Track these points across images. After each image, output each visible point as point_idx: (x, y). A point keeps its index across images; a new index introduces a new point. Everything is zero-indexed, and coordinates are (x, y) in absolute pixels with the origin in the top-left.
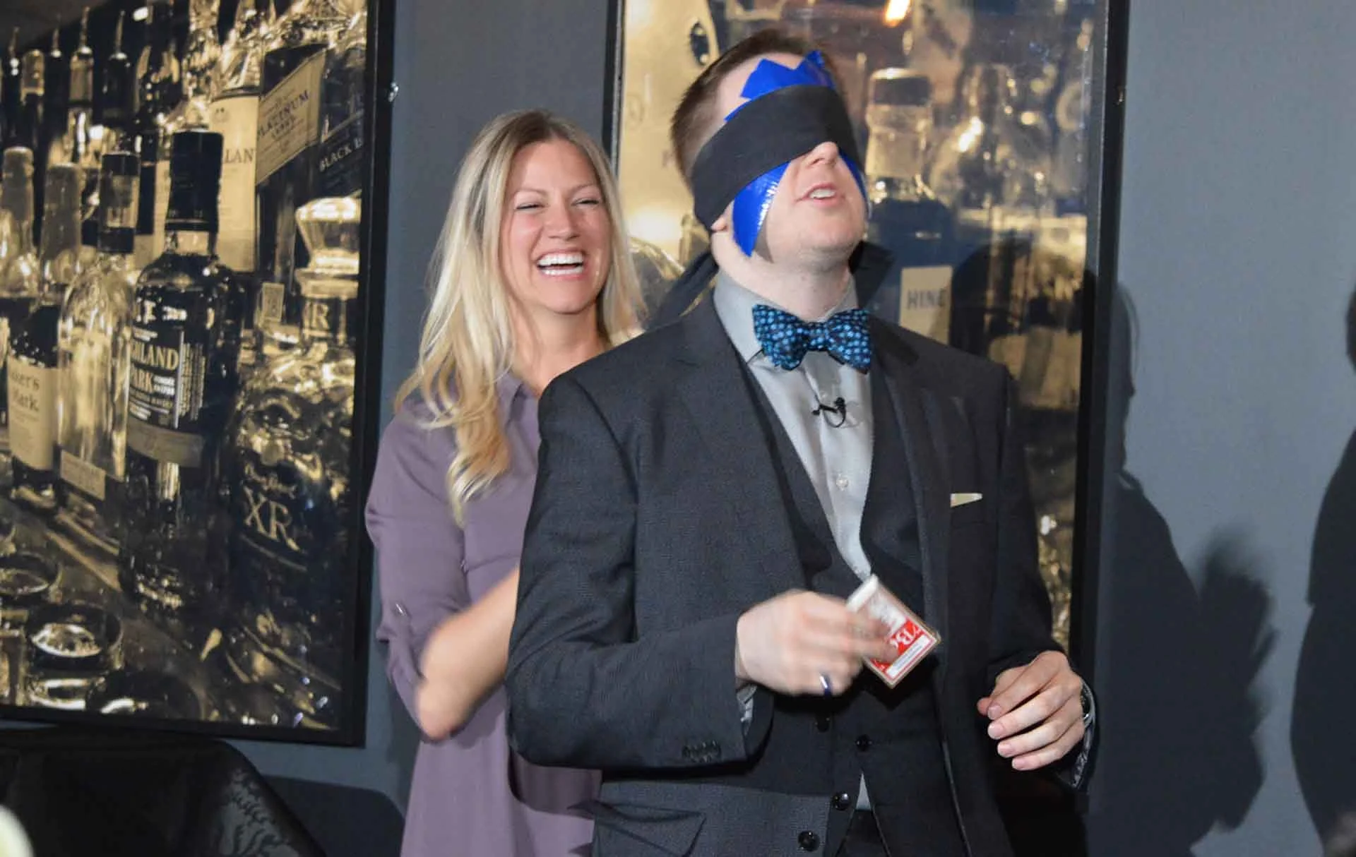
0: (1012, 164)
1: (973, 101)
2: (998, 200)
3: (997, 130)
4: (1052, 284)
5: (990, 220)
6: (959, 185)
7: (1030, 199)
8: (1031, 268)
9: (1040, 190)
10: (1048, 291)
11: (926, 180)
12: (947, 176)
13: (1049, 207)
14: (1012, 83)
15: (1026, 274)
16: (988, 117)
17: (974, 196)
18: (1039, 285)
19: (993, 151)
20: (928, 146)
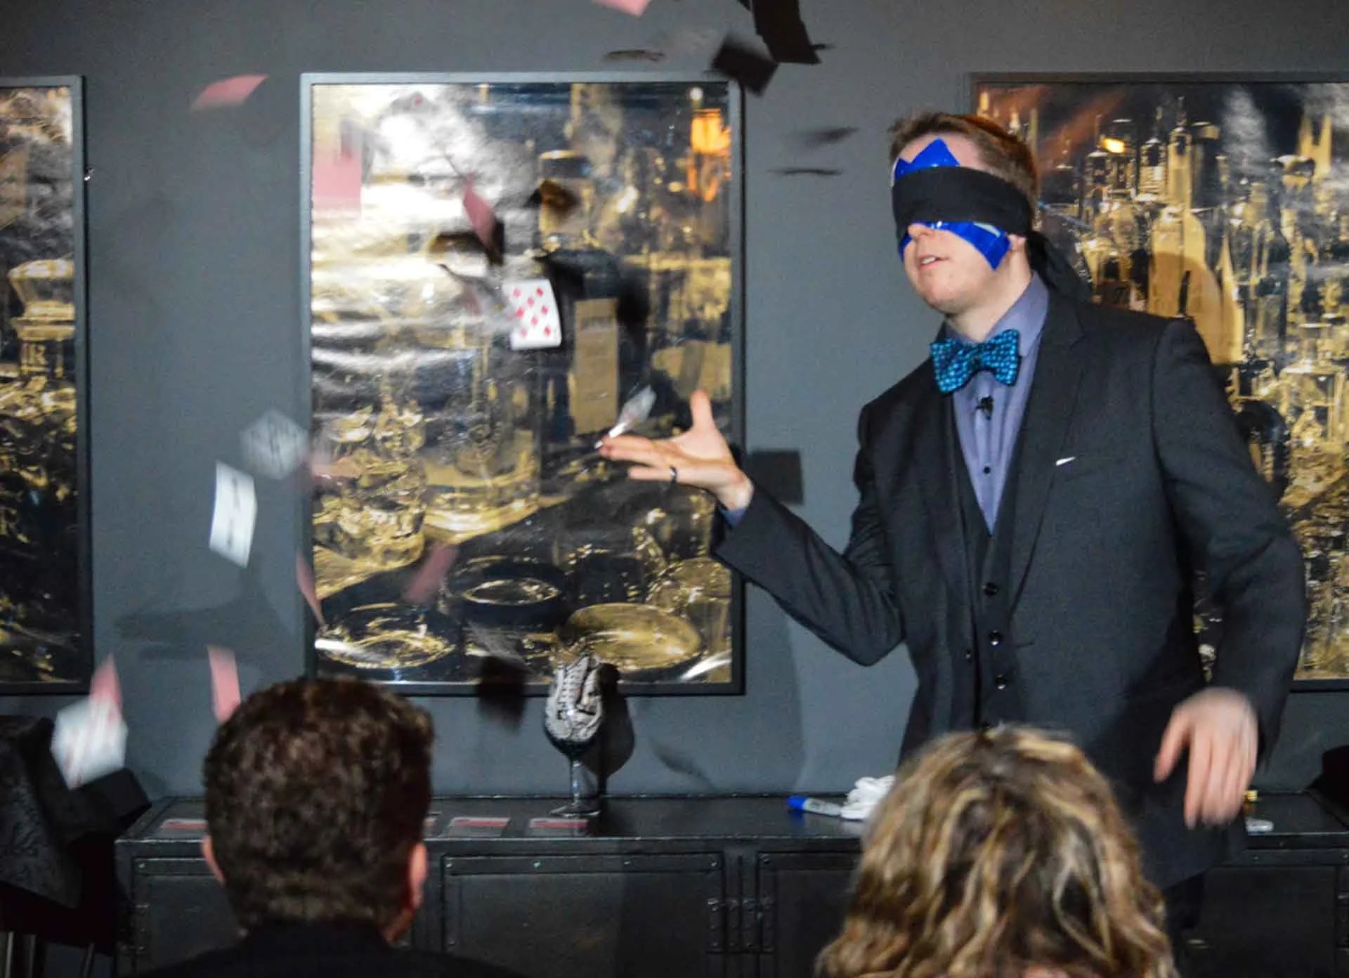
0: (664, 221)
1: (628, 174)
2: (654, 248)
3: (649, 196)
4: (702, 308)
5: (648, 262)
6: (621, 237)
7: (681, 247)
8: (684, 298)
9: (689, 240)
10: (699, 314)
11: (592, 233)
12: (611, 231)
13: (698, 251)
14: (659, 161)
15: (680, 303)
16: (642, 187)
17: (633, 245)
18: (691, 310)
19: (647, 210)
20: (592, 208)
